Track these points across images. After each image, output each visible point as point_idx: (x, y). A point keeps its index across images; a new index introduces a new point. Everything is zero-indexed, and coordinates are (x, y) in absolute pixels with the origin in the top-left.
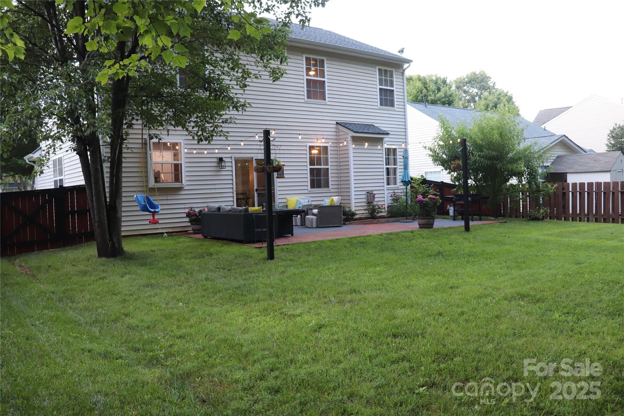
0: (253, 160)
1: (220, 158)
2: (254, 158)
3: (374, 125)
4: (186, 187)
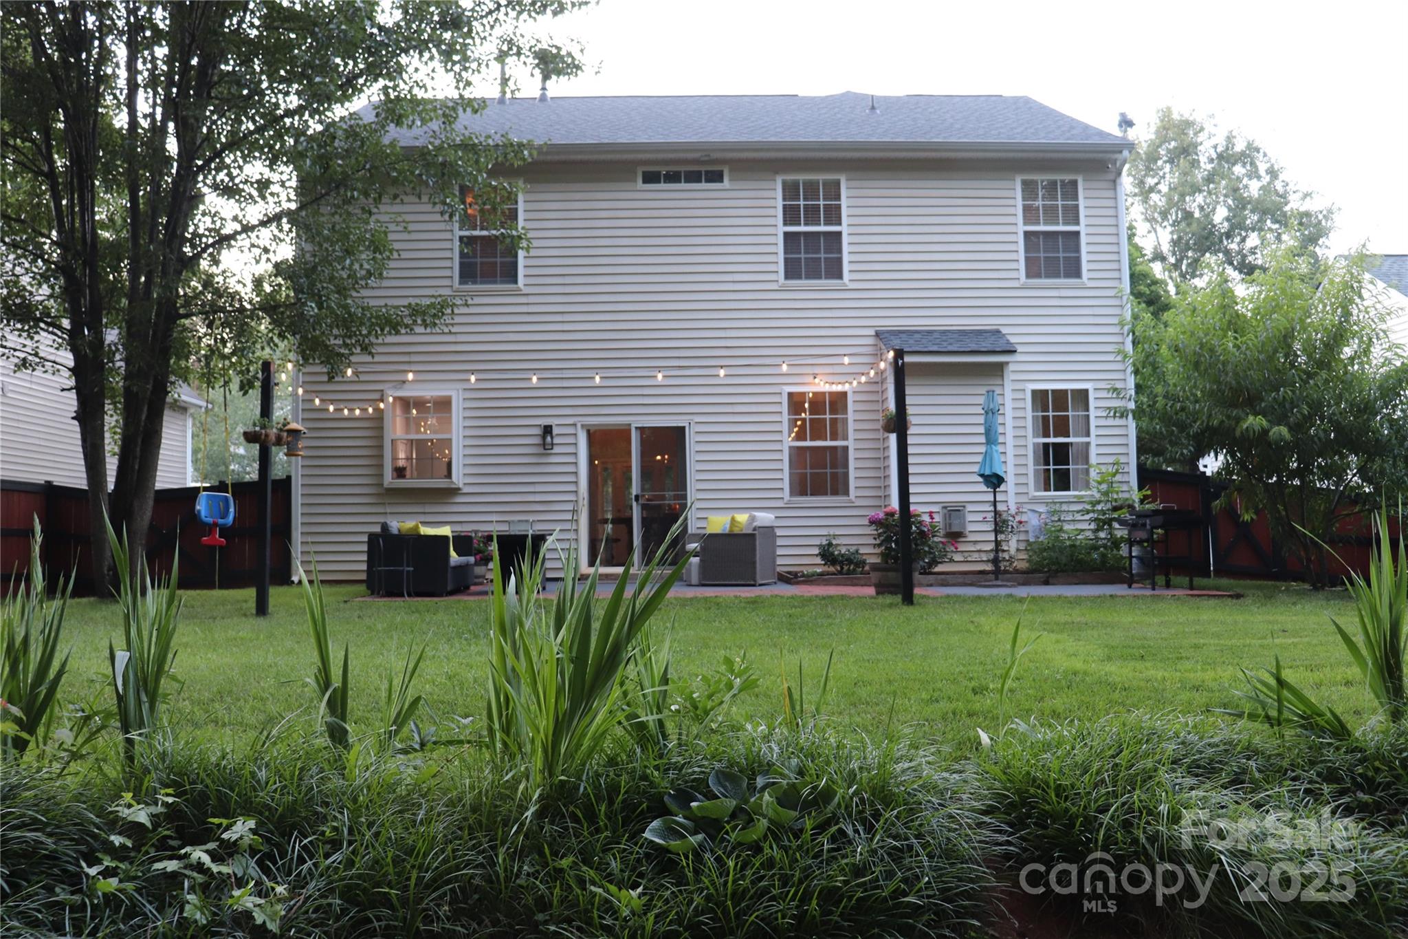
0: (630, 430)
1: (546, 427)
2: (633, 426)
3: (1004, 330)
4: (466, 490)
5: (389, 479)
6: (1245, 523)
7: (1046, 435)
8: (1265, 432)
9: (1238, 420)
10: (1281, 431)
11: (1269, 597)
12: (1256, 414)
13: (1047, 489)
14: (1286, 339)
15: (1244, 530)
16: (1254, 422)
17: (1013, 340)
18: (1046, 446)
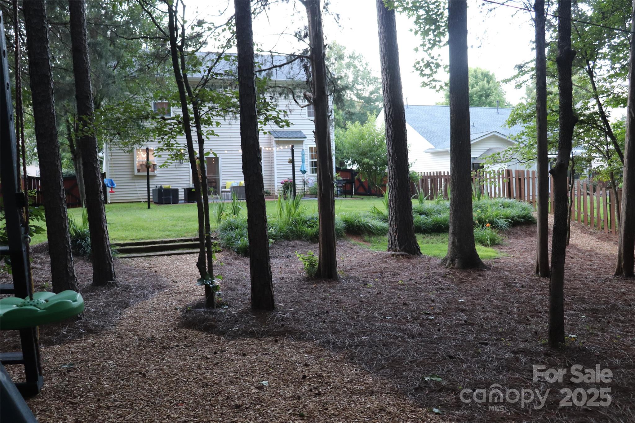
3: (302, 131)
4: (158, 175)
5: (136, 173)
6: (362, 182)
7: (313, 159)
8: (368, 162)
9: (363, 159)
10: (372, 162)
11: (369, 199)
12: (367, 158)
13: (313, 173)
14: (373, 141)
15: (361, 184)
16: (366, 160)
17: (304, 133)
18: (312, 162)
